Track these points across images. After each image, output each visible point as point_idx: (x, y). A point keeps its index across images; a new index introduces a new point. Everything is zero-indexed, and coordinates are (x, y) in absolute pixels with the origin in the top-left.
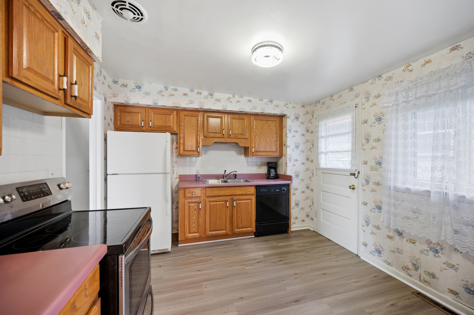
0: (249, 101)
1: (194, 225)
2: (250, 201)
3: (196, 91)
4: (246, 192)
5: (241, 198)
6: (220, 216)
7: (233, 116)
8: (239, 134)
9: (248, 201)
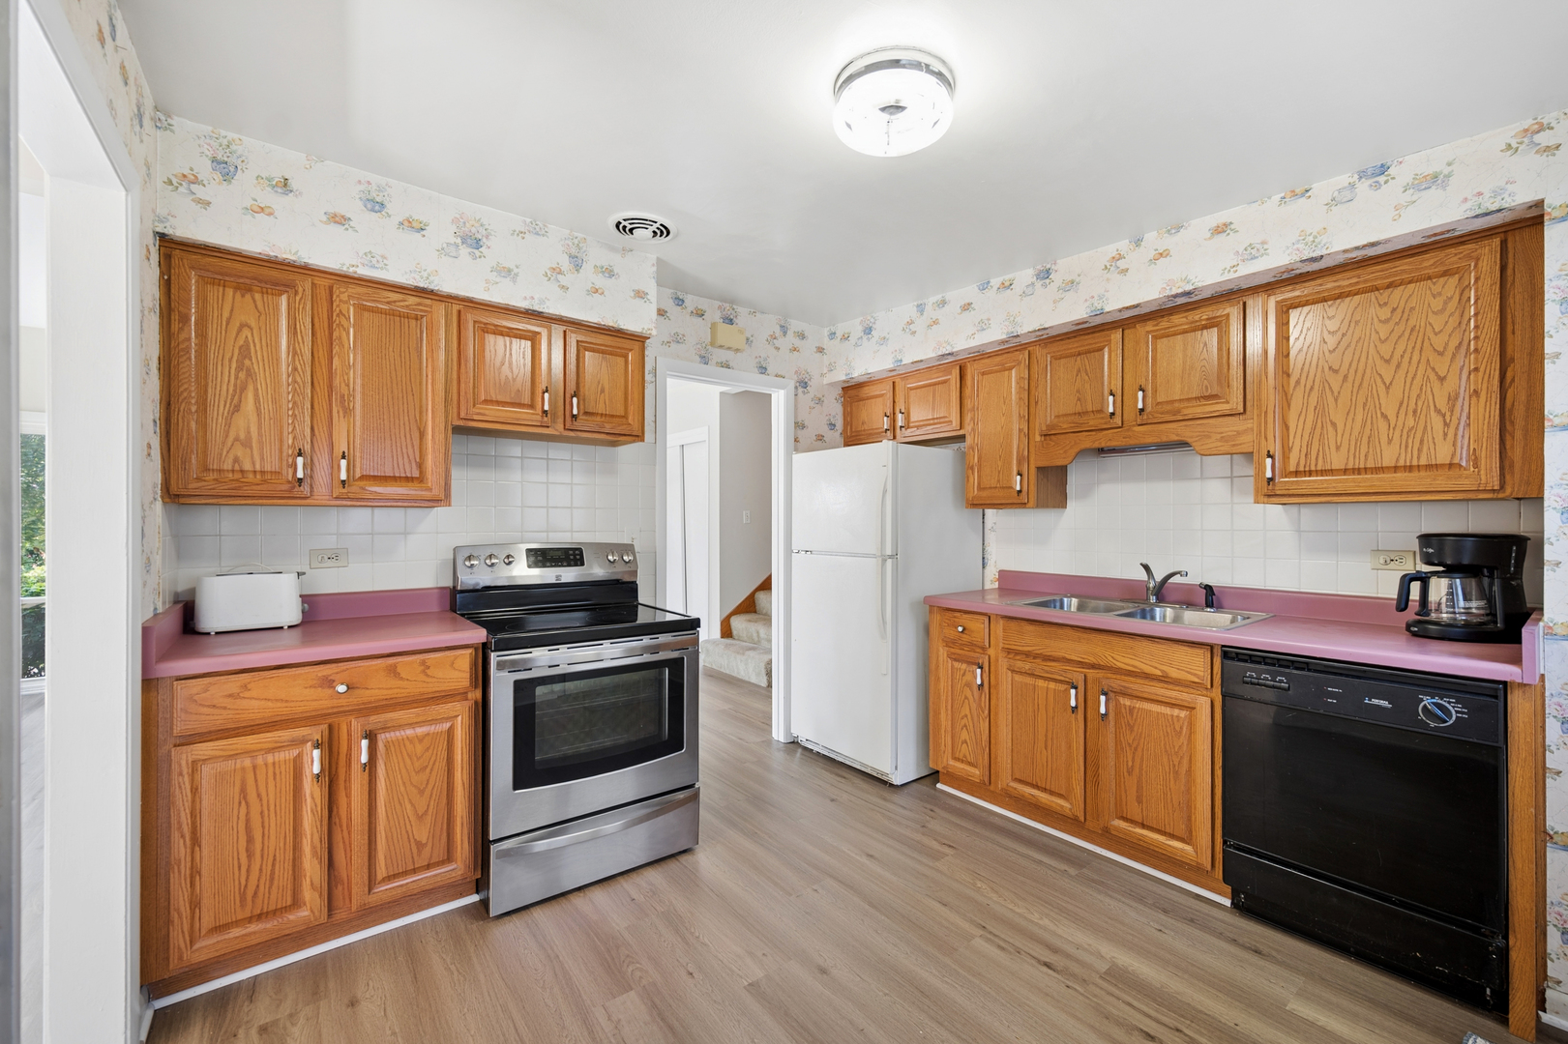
0: (1220, 230)
1: (964, 735)
2: (1183, 714)
3: (995, 282)
4: (1164, 668)
5: (1135, 687)
6: (1050, 736)
7: (1156, 325)
8: (1188, 400)
9: (1176, 712)
